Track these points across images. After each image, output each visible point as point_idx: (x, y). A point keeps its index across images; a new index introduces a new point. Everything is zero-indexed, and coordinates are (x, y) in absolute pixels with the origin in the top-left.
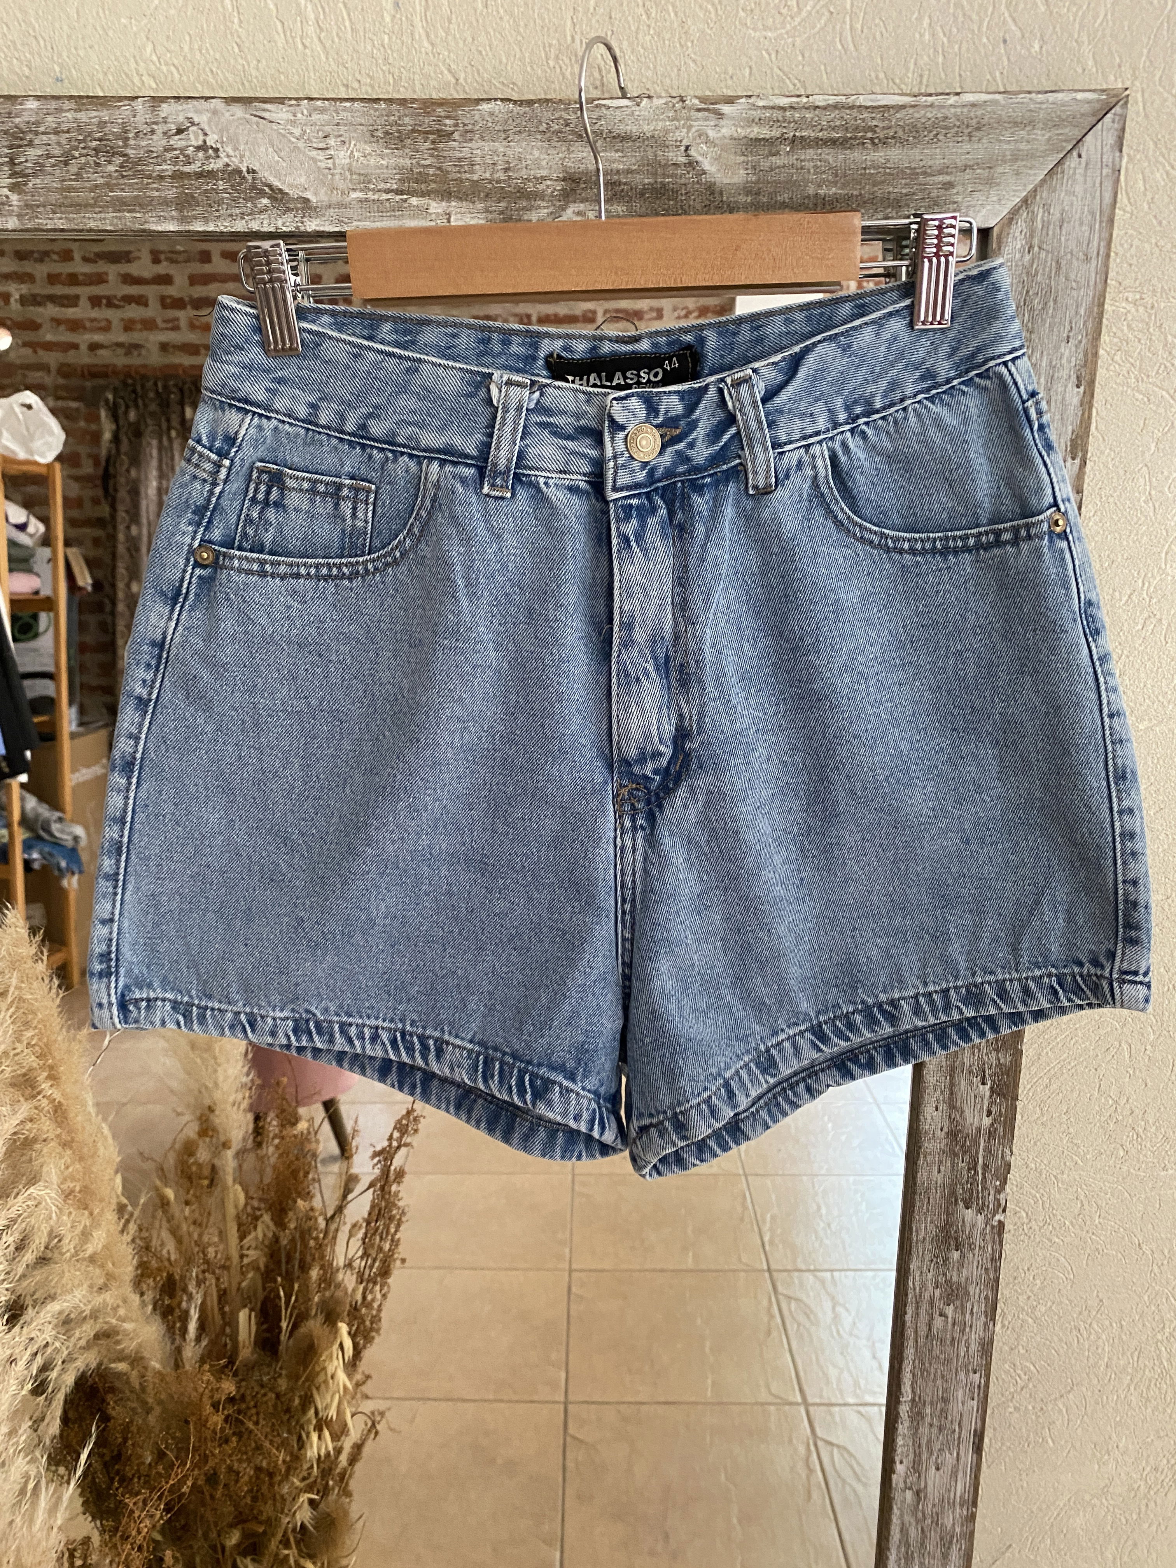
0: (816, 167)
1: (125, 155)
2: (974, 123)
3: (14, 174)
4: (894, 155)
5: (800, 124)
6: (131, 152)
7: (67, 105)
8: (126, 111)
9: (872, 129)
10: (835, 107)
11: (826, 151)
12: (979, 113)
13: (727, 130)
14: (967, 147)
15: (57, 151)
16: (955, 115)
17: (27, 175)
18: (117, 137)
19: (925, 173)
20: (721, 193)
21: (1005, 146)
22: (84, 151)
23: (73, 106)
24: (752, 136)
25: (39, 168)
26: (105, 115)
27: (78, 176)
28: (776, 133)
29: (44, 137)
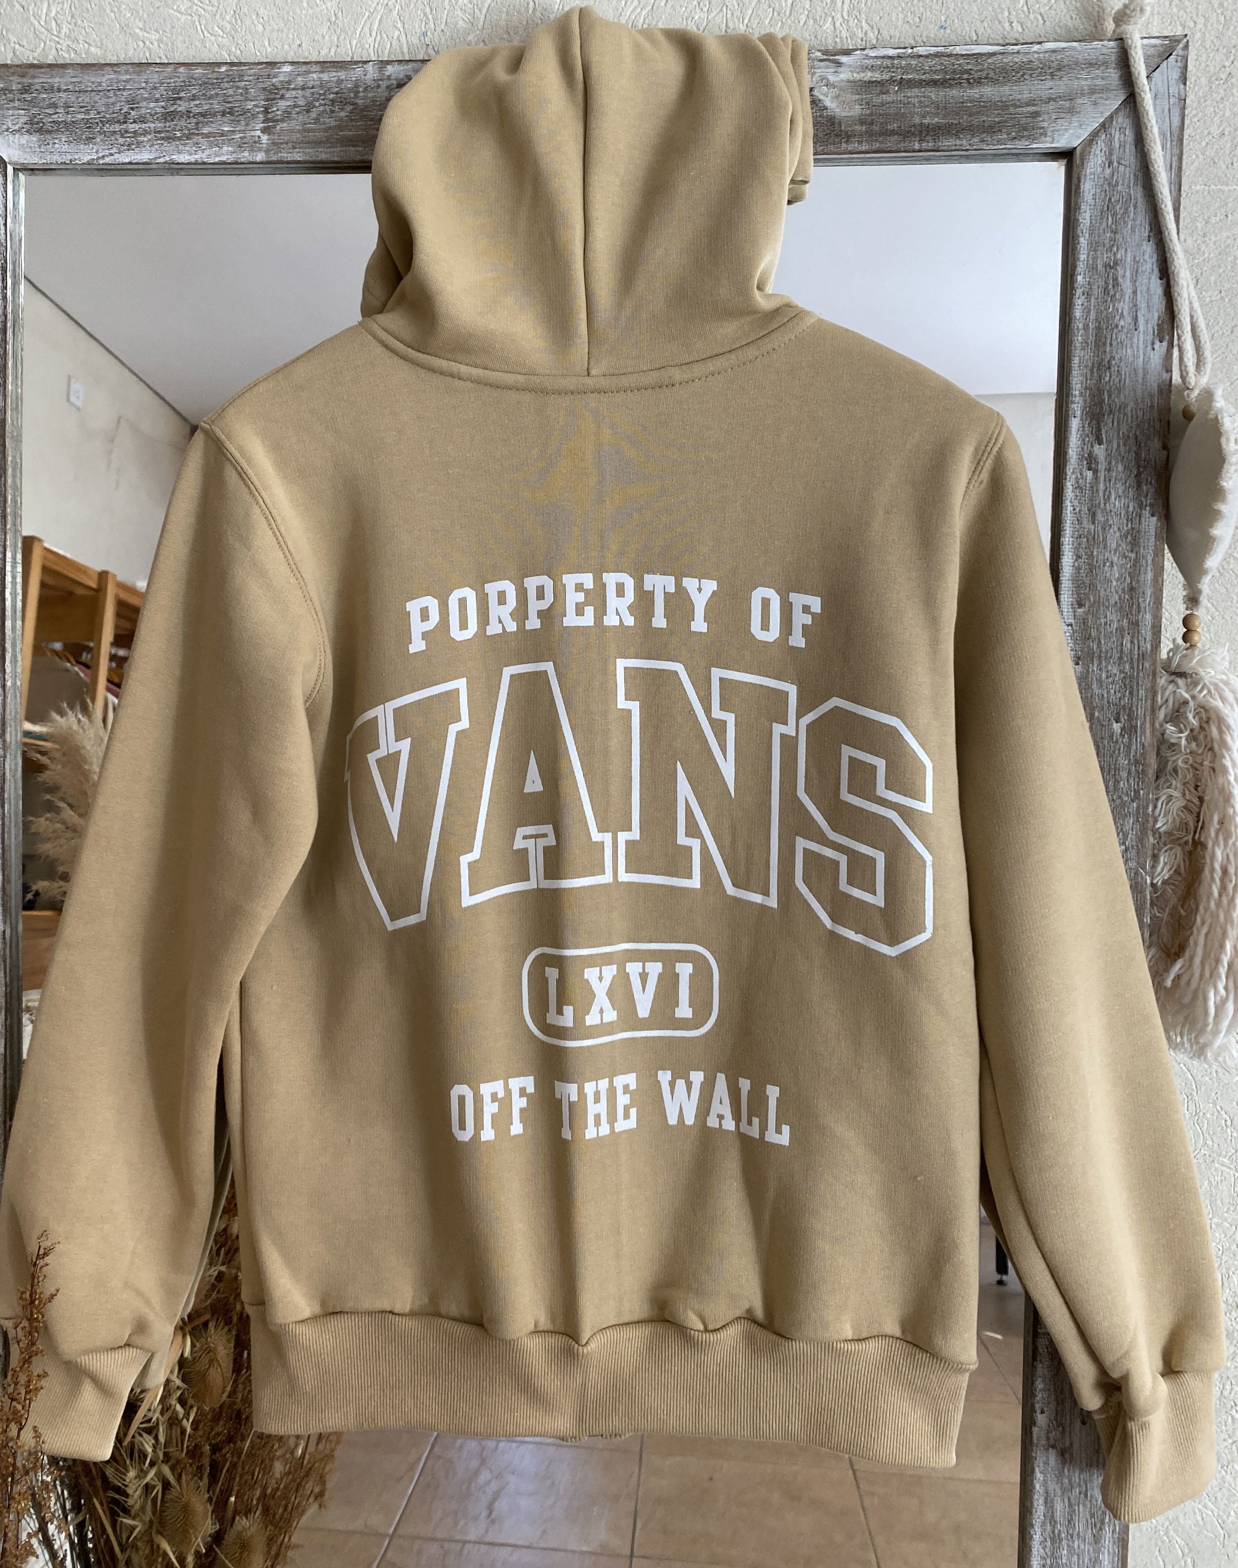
0: (920, 102)
1: (355, 104)
2: (1054, 65)
3: (265, 121)
4: (988, 91)
5: (907, 69)
6: (360, 102)
7: (314, 68)
8: (359, 71)
9: (968, 72)
10: (937, 55)
11: (929, 89)
12: (1059, 57)
13: (845, 75)
14: (1050, 84)
15: (301, 102)
16: (1039, 59)
17: (278, 121)
18: (350, 90)
19: (1015, 106)
20: (840, 124)
21: (1084, 83)
22: (322, 102)
23: (318, 68)
24: (866, 79)
25: (287, 115)
26: (342, 75)
27: (317, 121)
28: (886, 76)
29: (294, 92)
